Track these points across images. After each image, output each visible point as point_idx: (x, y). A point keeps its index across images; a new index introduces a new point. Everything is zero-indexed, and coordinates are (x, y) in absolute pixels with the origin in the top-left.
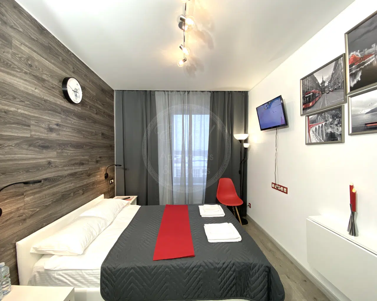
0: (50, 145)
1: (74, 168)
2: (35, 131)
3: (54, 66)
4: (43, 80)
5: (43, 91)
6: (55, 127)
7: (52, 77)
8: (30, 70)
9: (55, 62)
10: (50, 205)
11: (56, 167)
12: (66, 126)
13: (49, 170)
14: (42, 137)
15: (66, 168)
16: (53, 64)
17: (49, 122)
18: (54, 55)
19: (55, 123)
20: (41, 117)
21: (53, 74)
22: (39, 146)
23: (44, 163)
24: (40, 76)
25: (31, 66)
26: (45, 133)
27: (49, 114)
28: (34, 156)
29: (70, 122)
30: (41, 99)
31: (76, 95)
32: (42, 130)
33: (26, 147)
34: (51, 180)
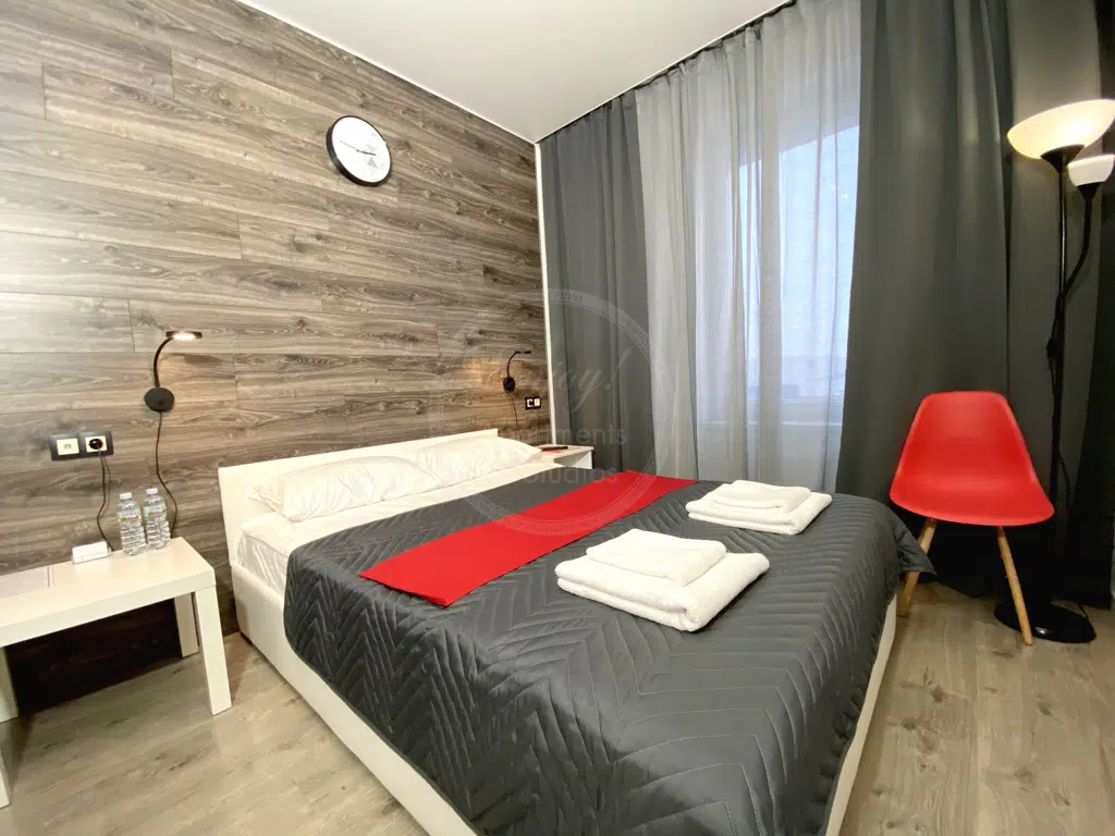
0: (299, 282)
1: (382, 345)
2: (253, 247)
3: (296, 98)
4: (269, 133)
5: (269, 157)
6: (314, 241)
7: (293, 123)
8: (226, 112)
9: (298, 87)
10: (309, 415)
11: (322, 334)
12: (348, 242)
13: (304, 339)
14: (276, 264)
15: (355, 342)
16: (295, 92)
17: (295, 230)
18: (293, 71)
19: (314, 232)
20: (268, 217)
21: (296, 119)
22: (268, 281)
23: (287, 321)
24: (256, 123)
25: (227, 104)
26: (282, 255)
27: (292, 211)
28: (255, 302)
29: (361, 232)
30: (265, 178)
31: (372, 163)
32: (273, 246)
33: (234, 280)
34: (311, 361)
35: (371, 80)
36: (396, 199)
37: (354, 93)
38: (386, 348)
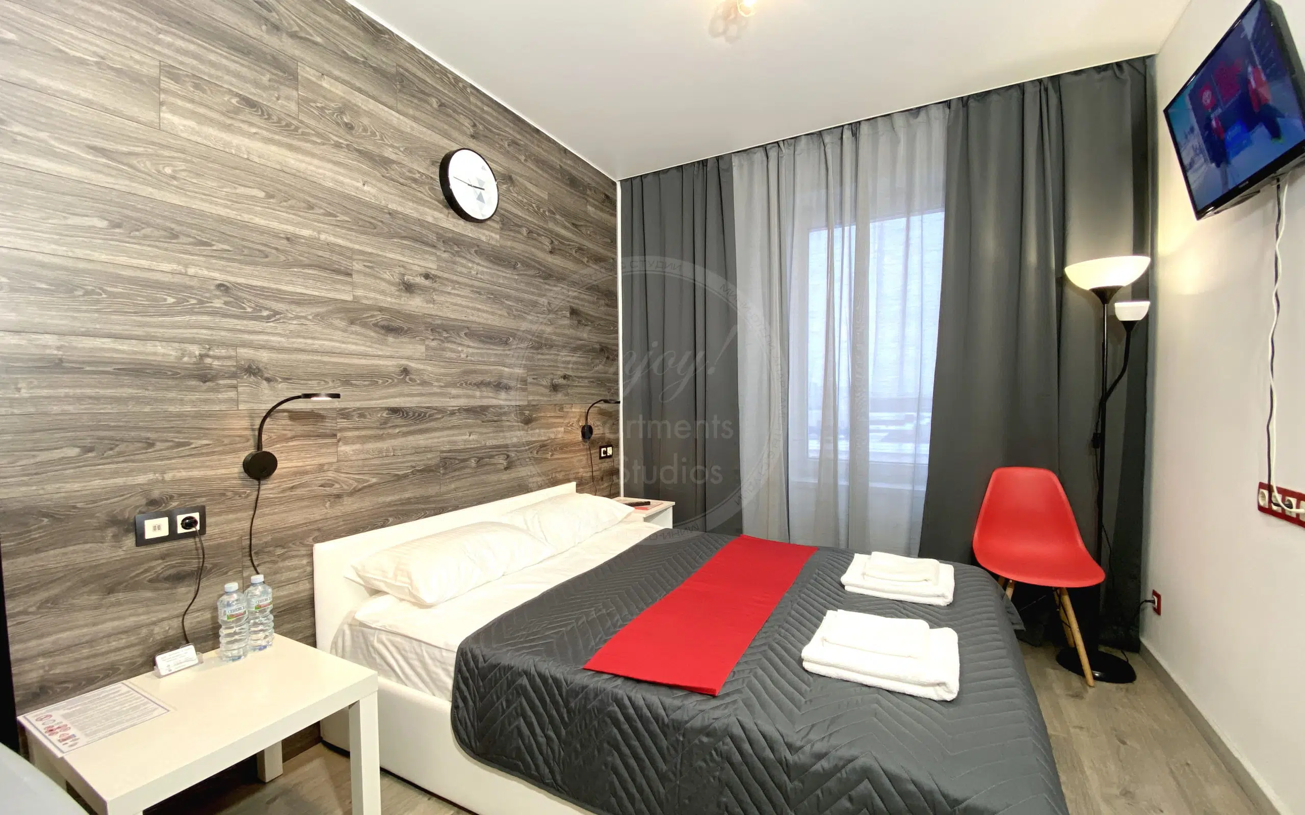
0: (405, 326)
1: (478, 394)
2: (365, 287)
3: (415, 125)
4: (385, 162)
5: (385, 188)
6: (420, 280)
7: (409, 151)
8: (349, 137)
9: (418, 114)
10: (406, 476)
11: (424, 383)
12: (452, 281)
13: (406, 389)
14: (385, 305)
15: (454, 391)
16: (415, 119)
17: (403, 267)
18: (413, 96)
19: (422, 270)
20: (380, 253)
21: (413, 147)
22: (376, 325)
23: (391, 369)
24: (377, 151)
25: (350, 127)
26: (392, 296)
27: (404, 247)
28: (362, 349)
29: (465, 271)
30: (381, 209)
31: (480, 198)
32: (383, 286)
33: (343, 324)
34: (411, 414)
35: (482, 110)
36: (498, 237)
37: (467, 123)
38: (482, 397)
